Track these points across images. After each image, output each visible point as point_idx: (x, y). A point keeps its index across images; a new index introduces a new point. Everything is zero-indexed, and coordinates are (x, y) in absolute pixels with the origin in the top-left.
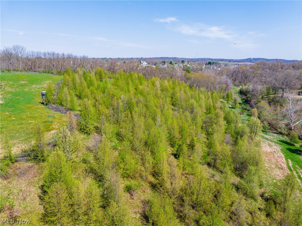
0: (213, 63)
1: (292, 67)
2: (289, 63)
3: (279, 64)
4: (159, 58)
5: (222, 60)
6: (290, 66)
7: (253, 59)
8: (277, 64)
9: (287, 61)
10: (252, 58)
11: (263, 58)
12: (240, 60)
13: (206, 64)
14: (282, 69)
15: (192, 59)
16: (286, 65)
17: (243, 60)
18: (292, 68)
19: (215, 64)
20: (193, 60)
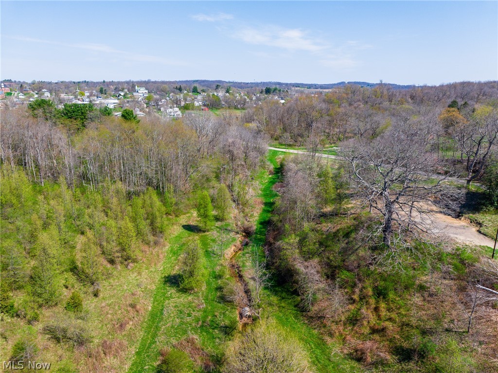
0: (275, 89)
1: (411, 97)
2: (403, 90)
3: (385, 92)
4: (192, 81)
5: (297, 85)
6: (405, 95)
7: (348, 83)
8: (381, 90)
9: (399, 87)
10: (346, 82)
11: (364, 82)
12: (328, 85)
13: (261, 92)
14: (391, 101)
15: (247, 84)
16: (398, 94)
17: (332, 84)
18: (410, 100)
19: (278, 91)
20: (249, 85)
